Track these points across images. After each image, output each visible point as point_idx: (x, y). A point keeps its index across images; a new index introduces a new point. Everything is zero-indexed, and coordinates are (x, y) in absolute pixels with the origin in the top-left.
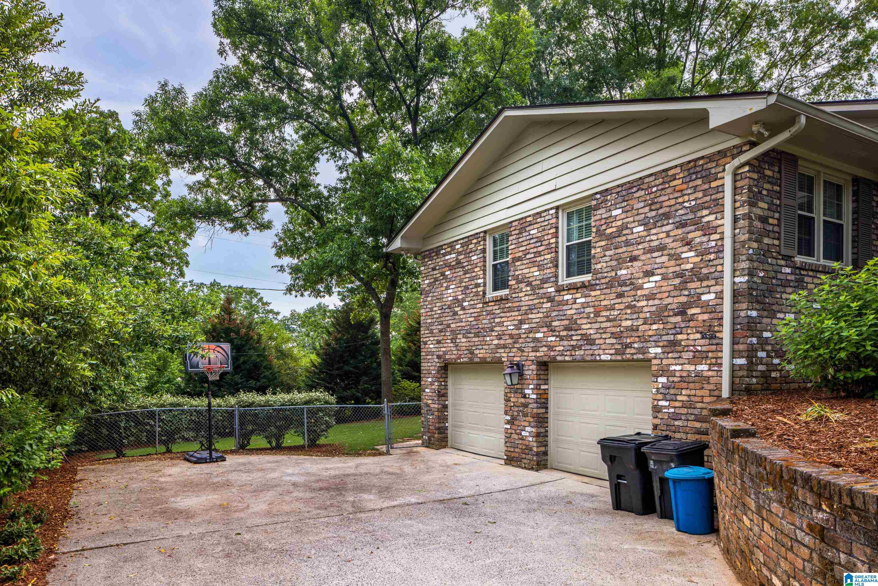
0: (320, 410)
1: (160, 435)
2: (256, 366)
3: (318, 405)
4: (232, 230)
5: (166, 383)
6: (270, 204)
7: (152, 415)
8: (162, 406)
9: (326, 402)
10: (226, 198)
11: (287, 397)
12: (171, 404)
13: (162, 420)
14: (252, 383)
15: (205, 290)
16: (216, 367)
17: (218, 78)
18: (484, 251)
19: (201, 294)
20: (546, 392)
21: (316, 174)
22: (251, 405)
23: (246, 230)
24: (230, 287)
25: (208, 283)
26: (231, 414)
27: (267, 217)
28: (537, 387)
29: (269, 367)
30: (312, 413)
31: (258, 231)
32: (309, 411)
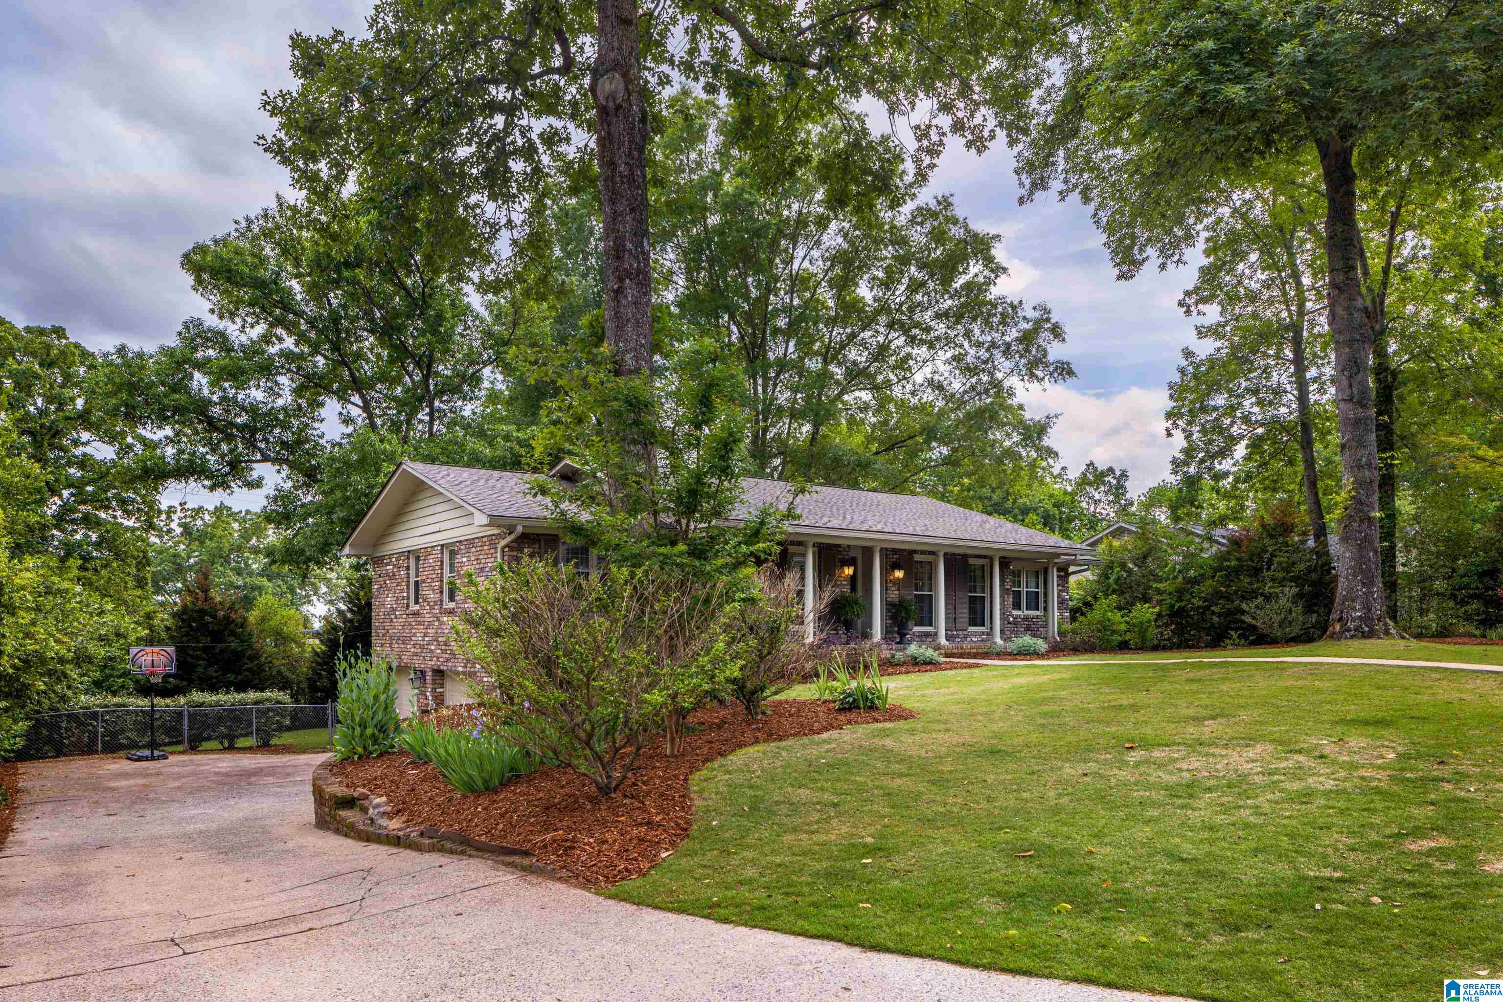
0: (269, 709)
1: (103, 736)
2: (238, 656)
3: (268, 705)
4: (212, 488)
5: (120, 677)
6: (255, 465)
7: (95, 715)
8: (106, 706)
9: (279, 702)
10: (203, 450)
11: (238, 697)
12: (116, 705)
13: (106, 721)
14: (231, 677)
15: (207, 517)
16: (159, 670)
17: (188, 328)
18: (408, 568)
19: (199, 522)
20: (442, 694)
21: (322, 420)
22: (202, 705)
23: (229, 487)
24: (248, 512)
25: (211, 508)
26: (180, 714)
27: (255, 475)
28: (434, 690)
29: (255, 657)
30: (262, 713)
31: (245, 489)
32: (258, 711)
